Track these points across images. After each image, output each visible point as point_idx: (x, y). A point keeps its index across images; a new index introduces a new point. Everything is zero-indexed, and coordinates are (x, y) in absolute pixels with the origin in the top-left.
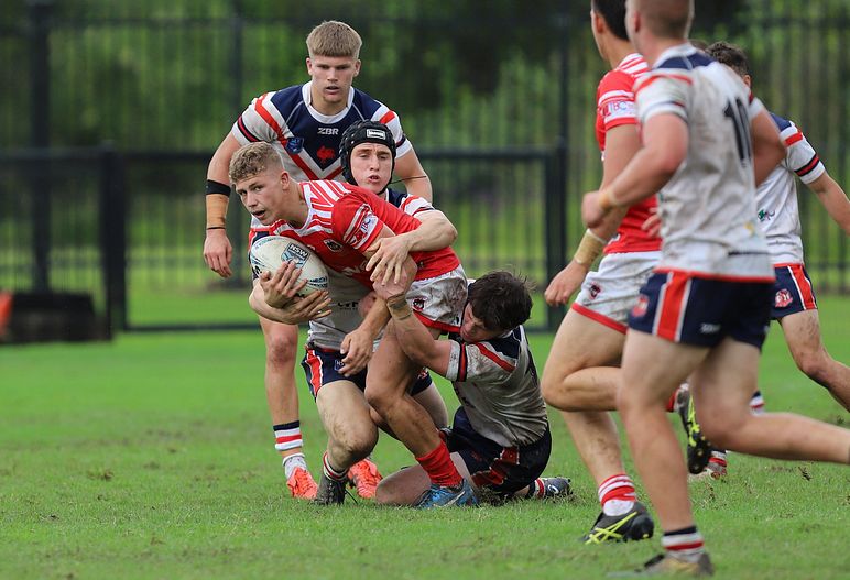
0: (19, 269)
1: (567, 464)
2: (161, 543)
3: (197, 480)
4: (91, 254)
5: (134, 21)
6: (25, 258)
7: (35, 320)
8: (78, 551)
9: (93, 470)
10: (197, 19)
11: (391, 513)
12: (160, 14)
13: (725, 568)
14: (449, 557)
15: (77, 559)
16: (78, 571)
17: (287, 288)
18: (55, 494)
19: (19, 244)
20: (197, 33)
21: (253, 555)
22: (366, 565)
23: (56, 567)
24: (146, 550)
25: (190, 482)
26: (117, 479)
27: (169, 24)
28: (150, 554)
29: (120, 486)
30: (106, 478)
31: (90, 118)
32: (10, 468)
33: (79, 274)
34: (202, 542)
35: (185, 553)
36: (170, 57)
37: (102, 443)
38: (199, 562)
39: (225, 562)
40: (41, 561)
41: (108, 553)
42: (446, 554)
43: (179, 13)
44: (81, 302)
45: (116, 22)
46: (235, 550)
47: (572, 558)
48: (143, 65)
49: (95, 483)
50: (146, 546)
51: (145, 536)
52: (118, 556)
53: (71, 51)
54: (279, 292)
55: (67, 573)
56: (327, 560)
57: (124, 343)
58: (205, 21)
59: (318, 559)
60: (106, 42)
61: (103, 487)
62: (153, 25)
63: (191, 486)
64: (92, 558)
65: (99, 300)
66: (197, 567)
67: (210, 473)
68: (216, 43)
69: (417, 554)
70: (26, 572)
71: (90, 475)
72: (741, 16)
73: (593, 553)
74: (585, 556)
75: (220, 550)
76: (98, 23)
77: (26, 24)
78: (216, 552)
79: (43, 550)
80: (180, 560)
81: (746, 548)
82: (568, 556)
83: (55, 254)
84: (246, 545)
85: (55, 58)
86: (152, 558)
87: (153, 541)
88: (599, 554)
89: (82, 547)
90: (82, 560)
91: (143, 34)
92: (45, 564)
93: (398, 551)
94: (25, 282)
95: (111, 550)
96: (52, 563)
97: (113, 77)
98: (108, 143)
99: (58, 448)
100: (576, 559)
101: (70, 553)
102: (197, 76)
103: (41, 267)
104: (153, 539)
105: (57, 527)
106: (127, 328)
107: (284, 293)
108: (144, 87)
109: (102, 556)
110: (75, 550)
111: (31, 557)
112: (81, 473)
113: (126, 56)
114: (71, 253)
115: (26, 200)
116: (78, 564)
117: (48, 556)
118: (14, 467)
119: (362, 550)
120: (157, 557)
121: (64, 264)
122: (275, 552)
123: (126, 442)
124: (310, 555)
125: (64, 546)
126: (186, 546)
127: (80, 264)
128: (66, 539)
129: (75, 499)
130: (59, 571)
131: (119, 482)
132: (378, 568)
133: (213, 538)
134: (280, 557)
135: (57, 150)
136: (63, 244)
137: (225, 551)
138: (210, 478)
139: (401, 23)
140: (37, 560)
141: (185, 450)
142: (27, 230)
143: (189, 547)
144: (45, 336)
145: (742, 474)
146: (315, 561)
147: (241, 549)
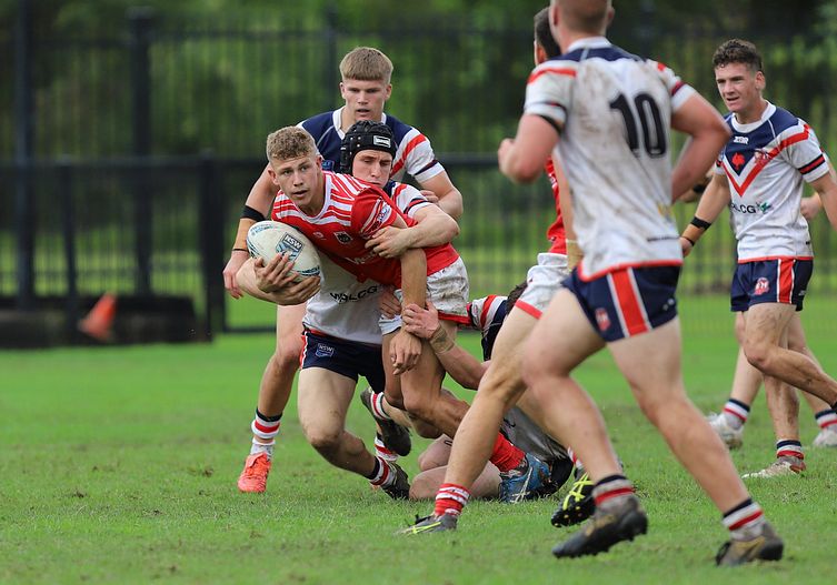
0: (121, 273)
1: (651, 460)
2: (259, 536)
3: (295, 475)
4: (191, 258)
5: (232, 34)
6: (129, 262)
7: (137, 321)
8: (181, 543)
9: (194, 466)
10: (293, 32)
11: (482, 507)
12: (257, 27)
13: (805, 560)
14: (538, 550)
15: (179, 553)
16: (180, 564)
17: (279, 278)
18: (157, 490)
19: (122, 249)
20: (292, 44)
21: (349, 548)
22: (458, 557)
23: (159, 560)
24: (246, 544)
25: (287, 478)
26: (218, 475)
27: (265, 37)
28: (249, 547)
29: (221, 482)
30: (207, 474)
31: (189, 127)
32: (114, 465)
33: (179, 278)
34: (299, 535)
35: (283, 546)
36: (266, 68)
37: (203, 440)
38: (297, 555)
39: (322, 555)
40: (144, 554)
41: (209, 547)
42: (535, 547)
43: (275, 25)
44: (181, 305)
45: (214, 34)
46: (331, 543)
47: (656, 551)
48: (240, 76)
49: (196, 478)
50: (246, 540)
51: (244, 530)
52: (218, 549)
53: (171, 62)
54: (271, 282)
55: (171, 566)
56: (421, 552)
57: (225, 344)
58: (300, 33)
59: (412, 552)
60: (205, 54)
61: (204, 483)
62: (249, 37)
63: (289, 482)
64: (194, 551)
65: (200, 303)
66: (295, 559)
67: (308, 469)
68: (311, 55)
69: (507, 547)
70: (130, 565)
71: (192, 472)
72: (817, 28)
73: (677, 546)
74: (668, 549)
75: (317, 543)
76: (197, 36)
77: (127, 37)
78: (314, 545)
79: (147, 544)
80: (278, 553)
81: (825, 540)
82: (653, 549)
83: (157, 258)
84: (342, 539)
85: (156, 68)
86: (251, 551)
87: (253, 535)
88: (683, 546)
89: (184, 540)
90: (184, 552)
91: (240, 46)
92: (148, 557)
93: (489, 544)
94: (127, 286)
95: (212, 544)
96: (155, 556)
97: (212, 88)
98: (207, 152)
99: (161, 445)
100: (661, 551)
101: (173, 547)
102: (293, 87)
103: (143, 271)
104: (253, 533)
105: (159, 521)
106: (226, 330)
107: (275, 282)
108: (241, 97)
109: (204, 549)
110: (177, 544)
111: (136, 551)
112: (182, 470)
113: (224, 67)
114: (172, 258)
115: (128, 207)
116: (180, 557)
117: (151, 550)
118: (118, 465)
119: (454, 543)
120: (256, 551)
121: (165, 268)
122: (370, 545)
123: (226, 440)
124: (404, 548)
125: (168, 540)
126: (284, 540)
127: (181, 268)
128: (168, 533)
129: (176, 494)
130: (162, 564)
131: (219, 478)
132: (470, 560)
133: (310, 532)
134: (375, 549)
135: (158, 158)
136: (165, 249)
137: (322, 544)
138: (307, 474)
139: (489, 35)
140: (140, 553)
141: (283, 446)
142: (130, 235)
143: (287, 540)
144: (148, 337)
145: (821, 469)
146: (409, 554)
147: (338, 542)
